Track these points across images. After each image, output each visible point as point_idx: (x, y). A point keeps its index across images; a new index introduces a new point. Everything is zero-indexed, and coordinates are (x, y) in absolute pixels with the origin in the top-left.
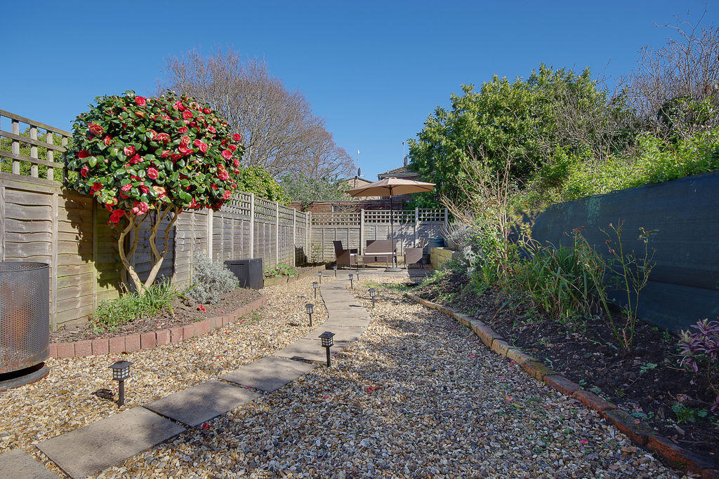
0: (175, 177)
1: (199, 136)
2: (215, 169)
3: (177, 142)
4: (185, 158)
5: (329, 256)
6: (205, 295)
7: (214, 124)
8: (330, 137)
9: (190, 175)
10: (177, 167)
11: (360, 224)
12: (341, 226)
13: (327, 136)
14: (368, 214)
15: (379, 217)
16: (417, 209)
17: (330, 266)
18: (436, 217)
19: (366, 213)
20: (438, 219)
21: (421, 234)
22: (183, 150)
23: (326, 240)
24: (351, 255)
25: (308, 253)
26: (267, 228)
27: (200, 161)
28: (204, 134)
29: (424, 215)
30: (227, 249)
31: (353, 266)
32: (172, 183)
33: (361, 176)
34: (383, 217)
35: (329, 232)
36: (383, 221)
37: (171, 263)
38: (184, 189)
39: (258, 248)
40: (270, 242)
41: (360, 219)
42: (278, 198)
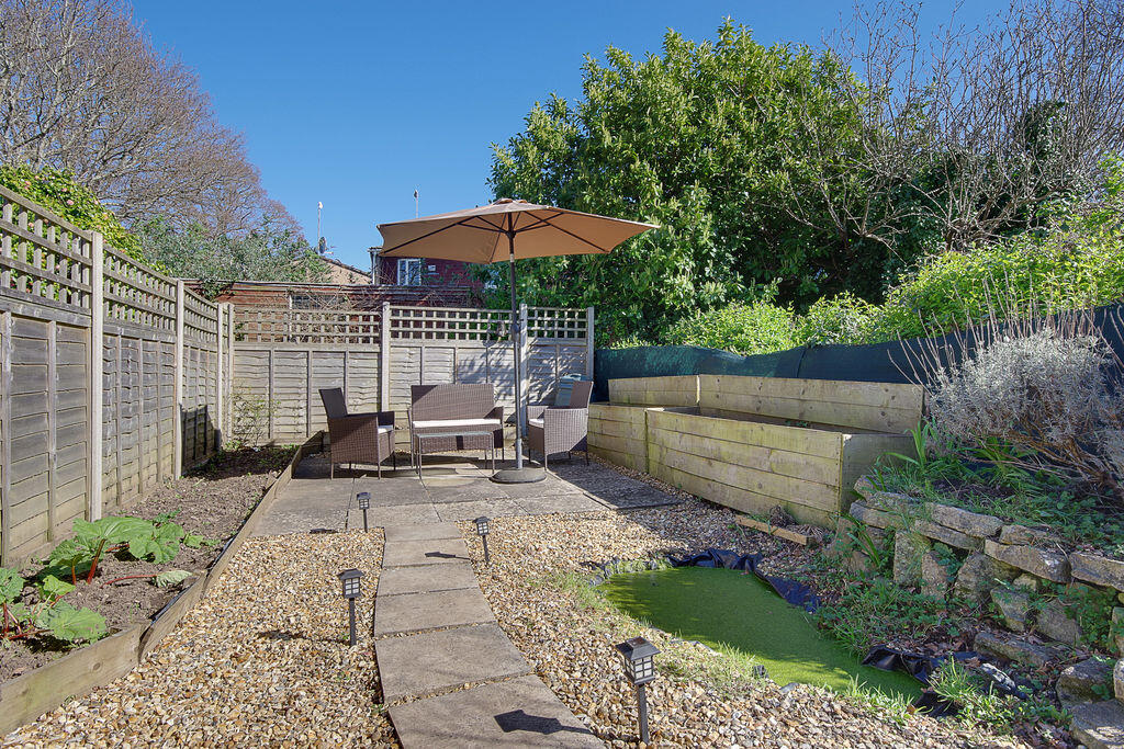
5: (291, 429)
11: (378, 341)
12: (324, 346)
14: (401, 317)
15: (429, 324)
16: (524, 307)
18: (566, 329)
19: (395, 312)
20: (571, 334)
21: (536, 368)
23: (280, 384)
24: (379, 429)
25: (225, 423)
29: (540, 323)
34: (440, 324)
35: (291, 362)
36: (440, 336)
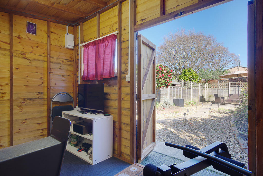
0: (158, 82)
1: (163, 73)
2: (166, 79)
3: (159, 75)
4: (160, 78)
6: (165, 106)
7: (166, 70)
8: (227, 49)
9: (161, 81)
10: (159, 80)
13: (225, 50)
14: (232, 84)
17: (213, 103)
22: (160, 77)
24: (221, 99)
26: (188, 90)
27: (163, 78)
28: (164, 72)
30: (174, 96)
31: (222, 103)
32: (158, 83)
33: (241, 65)
35: (215, 91)
36: (236, 86)
37: (159, 99)
38: (160, 84)
39: (184, 96)
40: (189, 94)
41: (228, 86)
42: (196, 79)
